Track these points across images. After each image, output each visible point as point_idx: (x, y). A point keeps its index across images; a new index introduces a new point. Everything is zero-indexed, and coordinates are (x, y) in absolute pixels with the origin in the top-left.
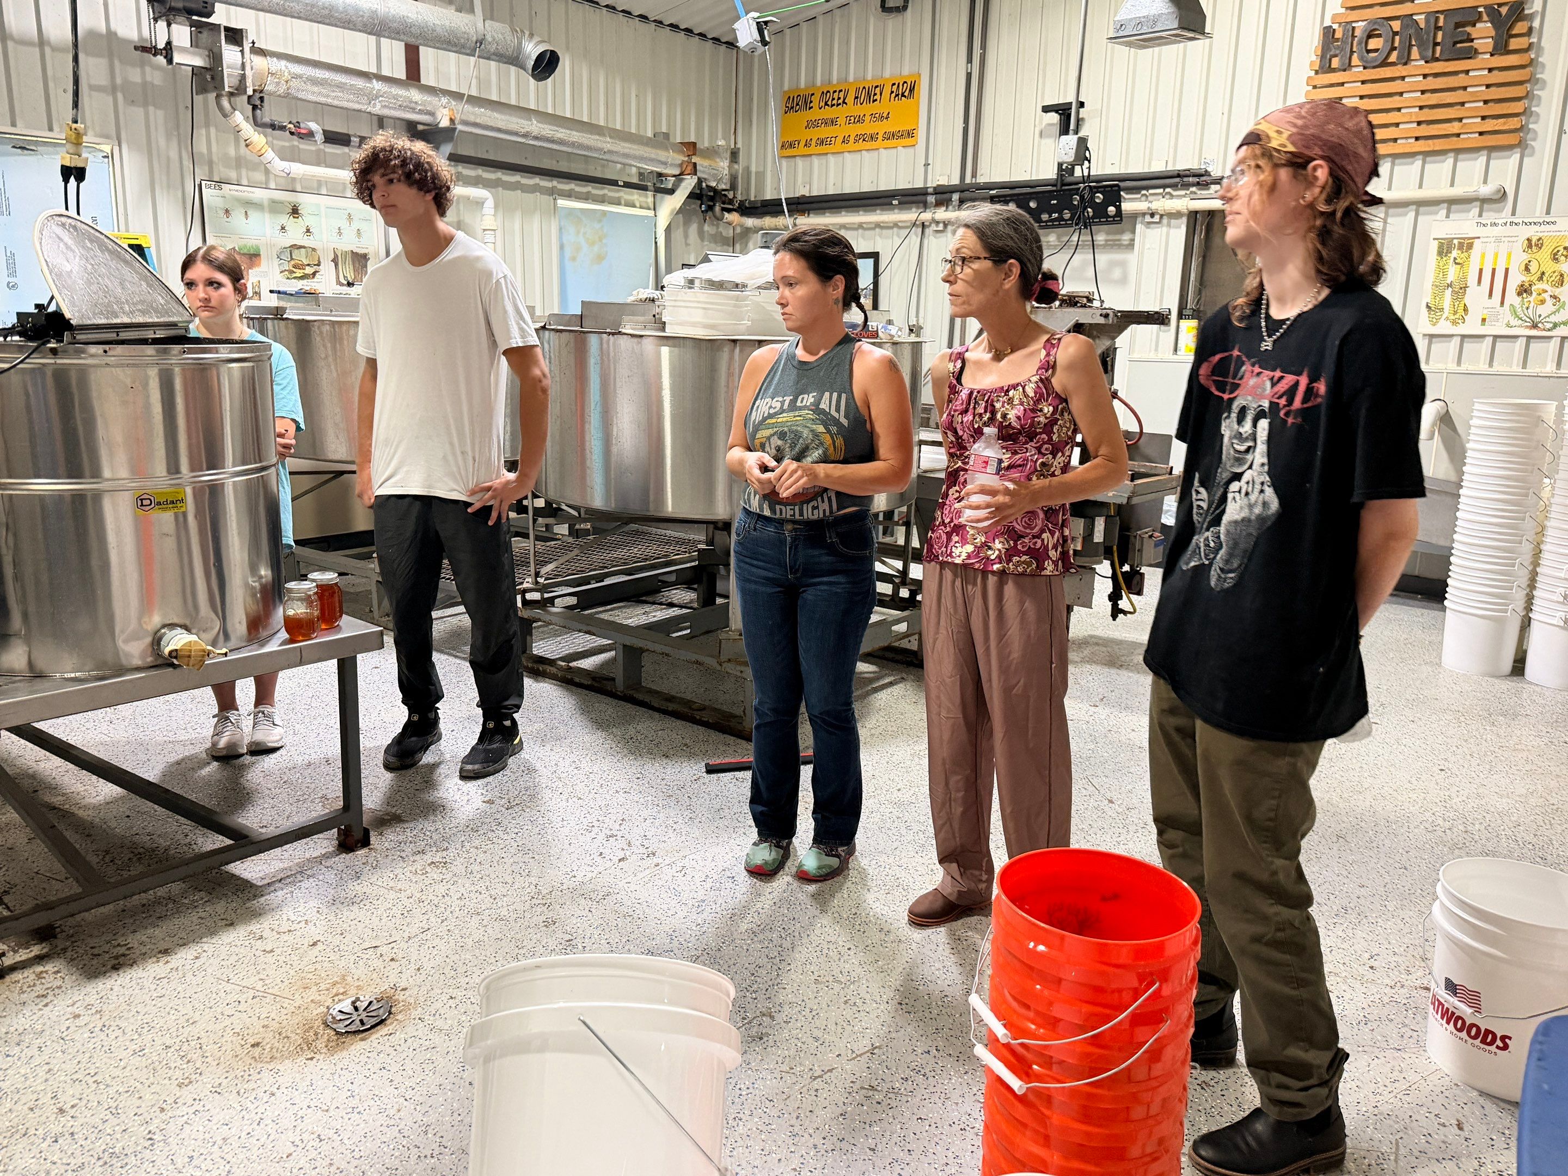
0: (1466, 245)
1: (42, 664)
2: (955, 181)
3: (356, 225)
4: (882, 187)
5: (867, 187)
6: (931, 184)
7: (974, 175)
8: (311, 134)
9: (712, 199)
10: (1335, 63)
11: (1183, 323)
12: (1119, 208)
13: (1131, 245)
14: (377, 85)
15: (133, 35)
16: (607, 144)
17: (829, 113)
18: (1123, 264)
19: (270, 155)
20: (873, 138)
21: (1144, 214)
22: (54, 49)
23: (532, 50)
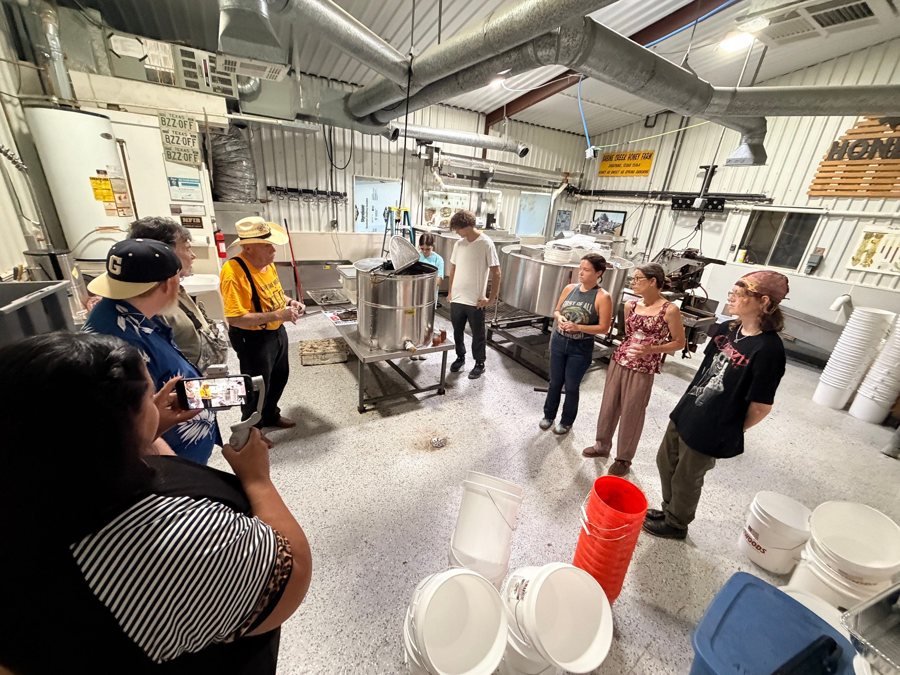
0: (880, 236)
1: (380, 345)
2: (660, 190)
3: (462, 201)
4: (633, 190)
5: (627, 189)
6: (651, 190)
7: (668, 188)
8: (454, 177)
9: (572, 190)
10: (835, 156)
11: (740, 250)
12: (723, 207)
13: (725, 220)
14: (474, 161)
15: (411, 149)
16: (540, 174)
17: (618, 162)
18: (721, 226)
19: (442, 183)
20: (632, 172)
21: (733, 209)
22: (392, 154)
23: (521, 148)
